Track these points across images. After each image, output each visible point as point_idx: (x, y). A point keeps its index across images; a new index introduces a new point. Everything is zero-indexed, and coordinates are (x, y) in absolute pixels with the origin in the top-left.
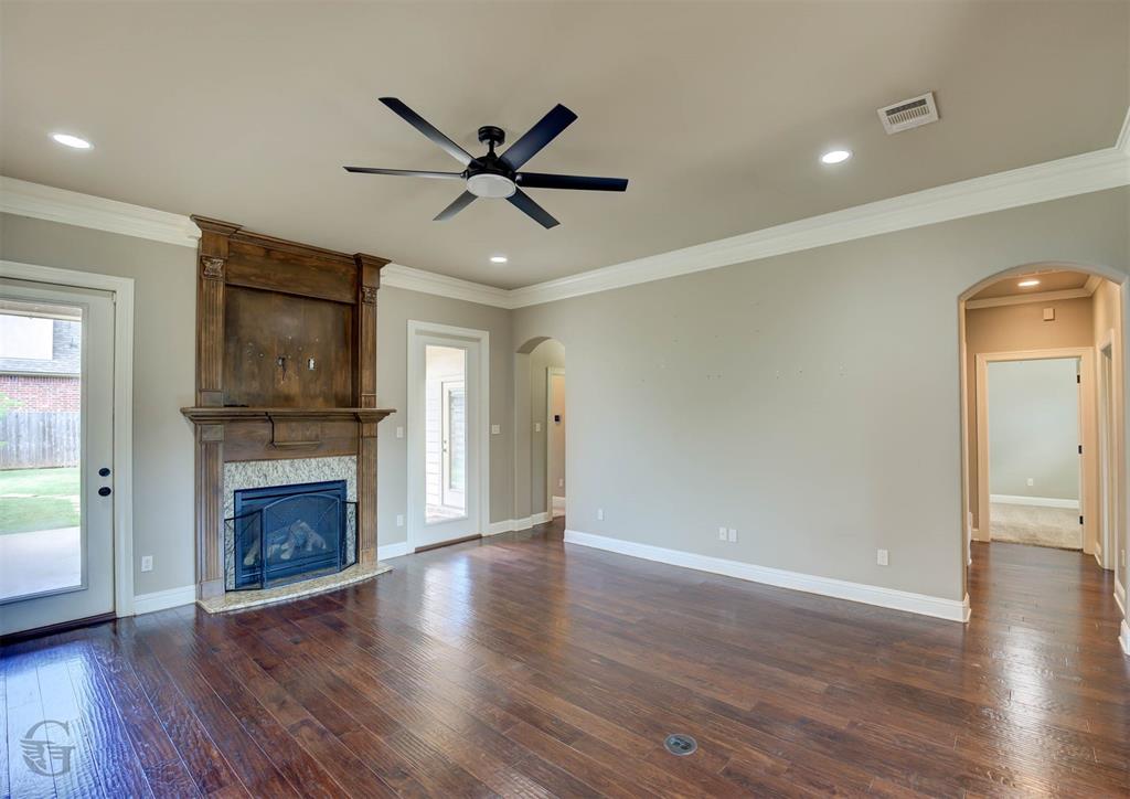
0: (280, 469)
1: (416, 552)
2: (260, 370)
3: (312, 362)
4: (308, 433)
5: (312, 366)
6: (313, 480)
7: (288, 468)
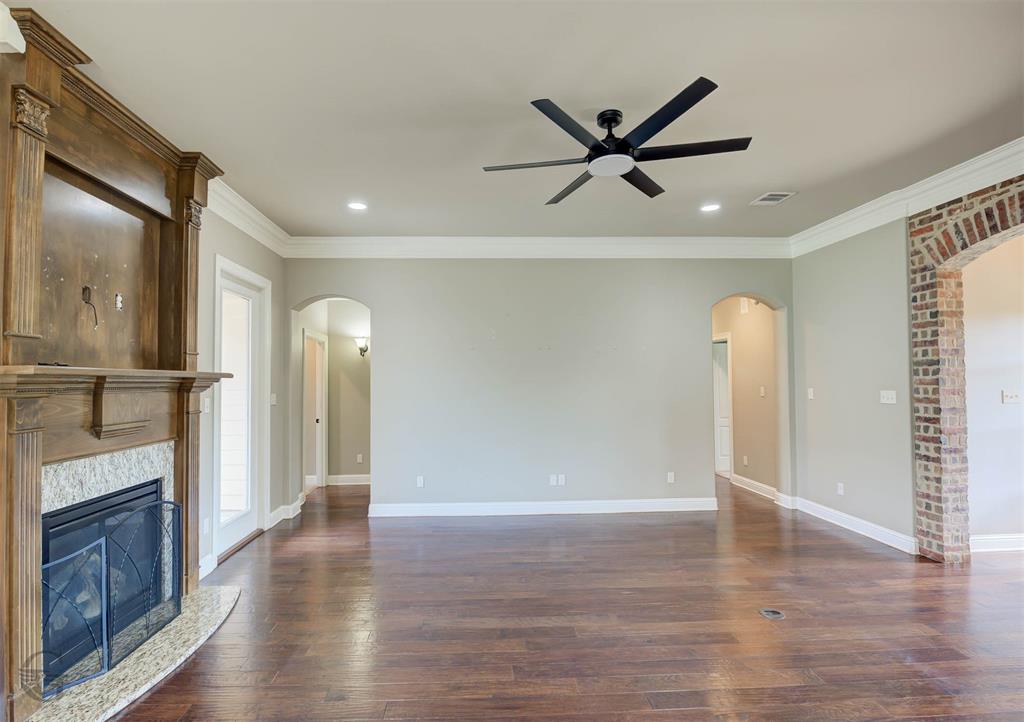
0: (98, 470)
1: (219, 565)
2: (59, 301)
3: (119, 299)
4: (137, 410)
5: (119, 305)
6: (134, 482)
7: (107, 467)
